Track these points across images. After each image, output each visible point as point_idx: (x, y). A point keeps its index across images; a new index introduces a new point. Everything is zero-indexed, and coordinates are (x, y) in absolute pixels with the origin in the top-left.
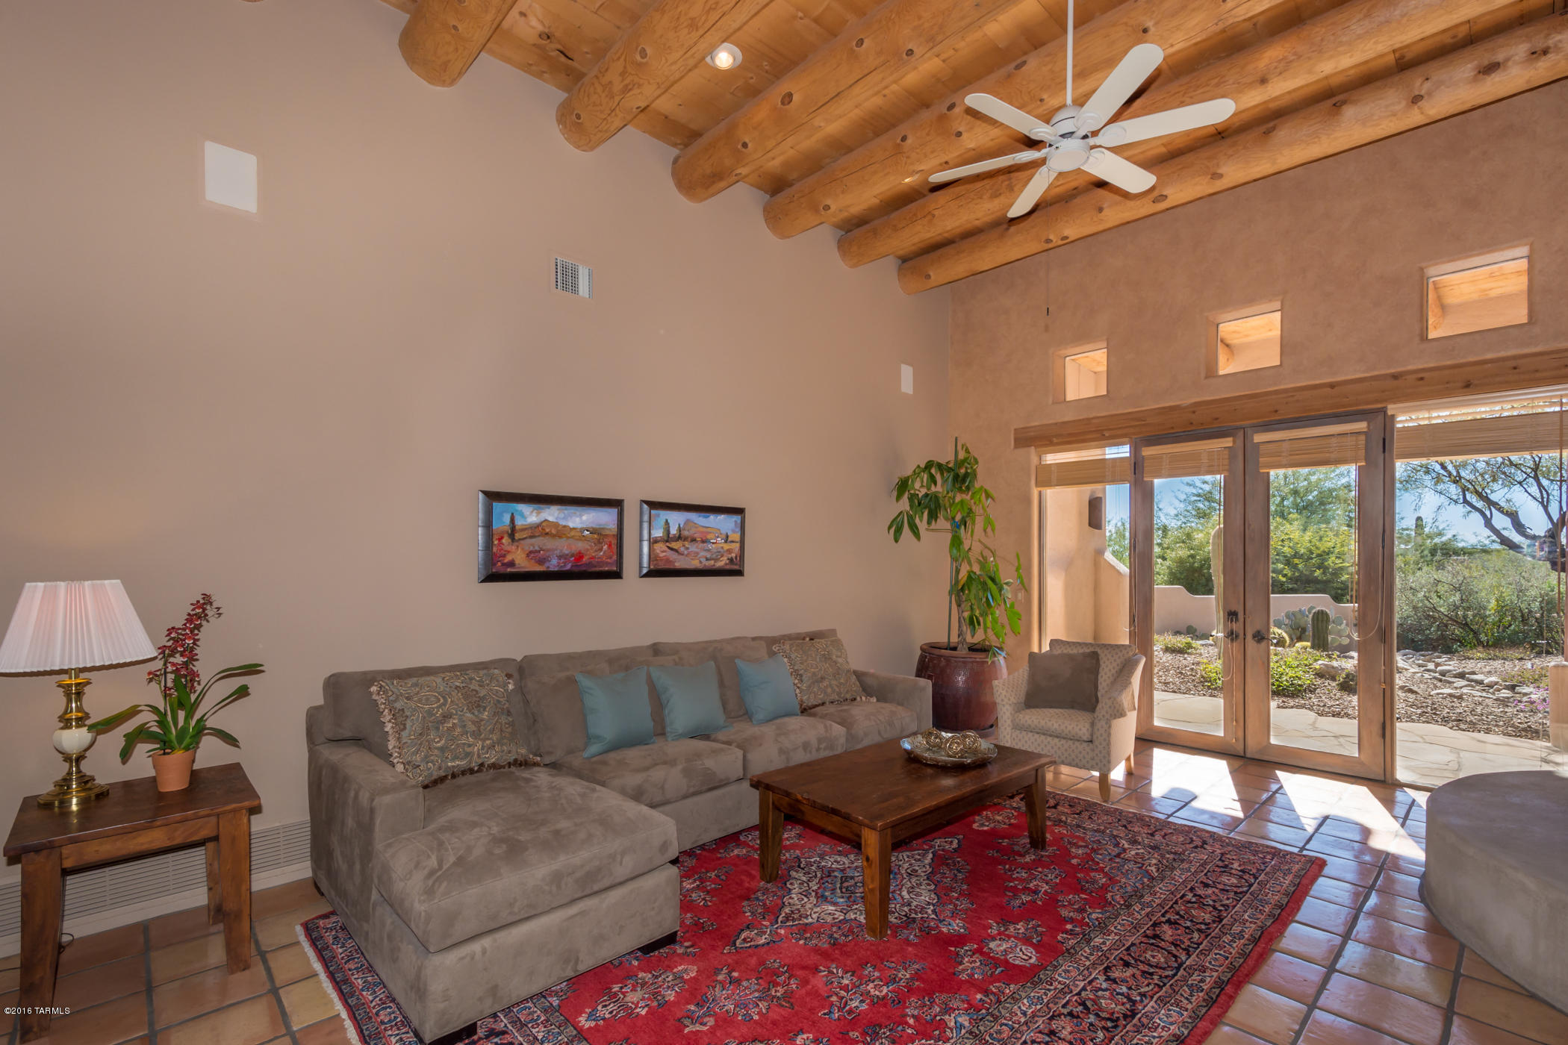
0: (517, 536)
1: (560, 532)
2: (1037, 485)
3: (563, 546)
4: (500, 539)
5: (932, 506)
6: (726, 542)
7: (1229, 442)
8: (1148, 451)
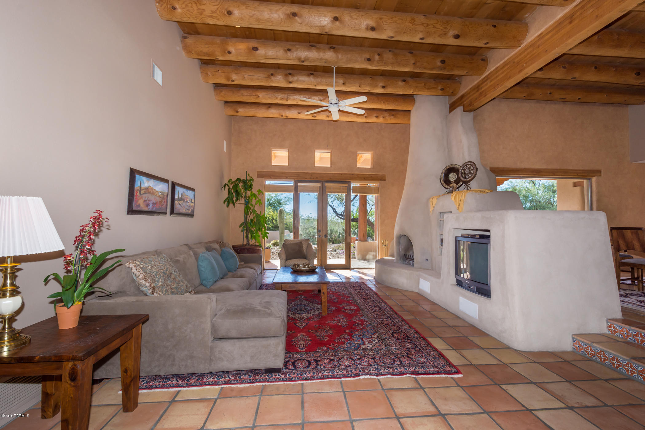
0: (142, 192)
1: (153, 192)
2: (264, 191)
3: (154, 199)
4: (137, 193)
6: (191, 202)
7: (319, 185)
8: (299, 184)
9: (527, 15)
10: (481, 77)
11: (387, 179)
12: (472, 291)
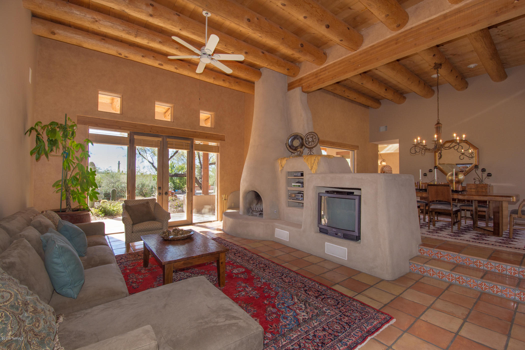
7: (160, 139)
8: (136, 137)
9: (363, 29)
10: (320, 67)
11: (226, 139)
12: (340, 237)
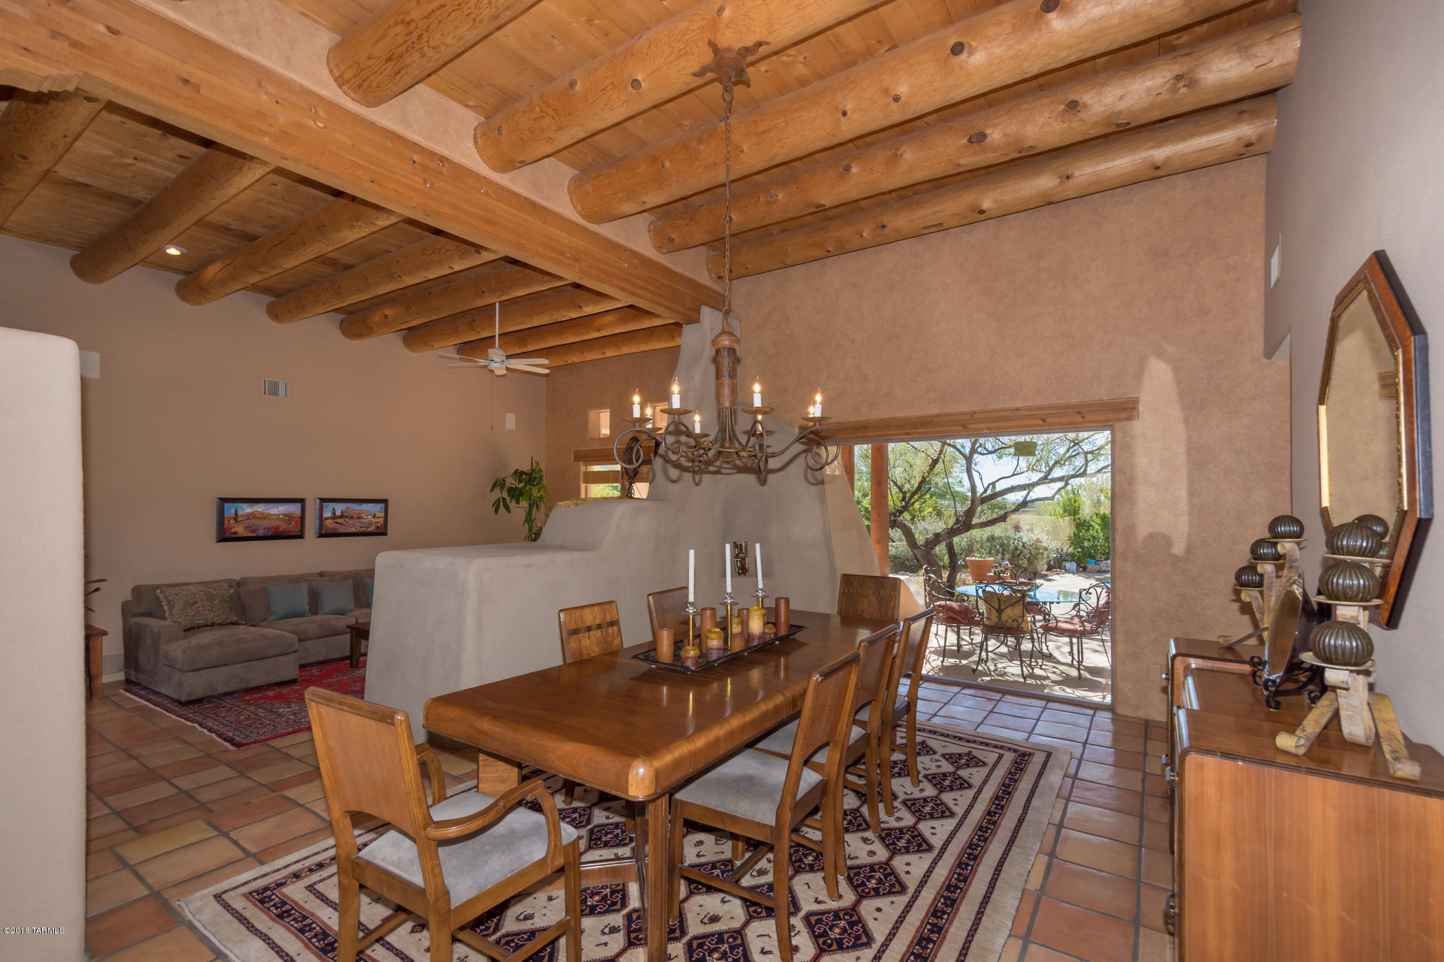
0: (239, 519)
1: (265, 517)
2: (585, 482)
3: (266, 523)
4: (229, 521)
5: (516, 494)
6: (374, 517)
